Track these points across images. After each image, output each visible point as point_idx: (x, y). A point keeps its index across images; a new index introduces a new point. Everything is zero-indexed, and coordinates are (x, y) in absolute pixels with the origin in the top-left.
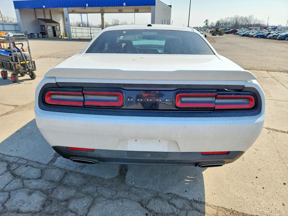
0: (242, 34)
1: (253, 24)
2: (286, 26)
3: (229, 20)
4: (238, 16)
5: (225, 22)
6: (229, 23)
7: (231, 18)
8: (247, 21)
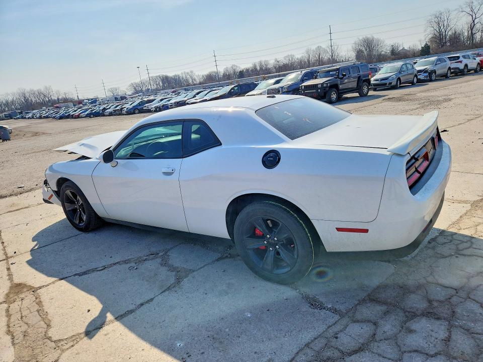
0: (58, 115)
1: (56, 98)
2: (105, 96)
3: (10, 99)
4: (25, 89)
5: (4, 102)
6: (13, 102)
7: (13, 94)
8: (45, 96)
